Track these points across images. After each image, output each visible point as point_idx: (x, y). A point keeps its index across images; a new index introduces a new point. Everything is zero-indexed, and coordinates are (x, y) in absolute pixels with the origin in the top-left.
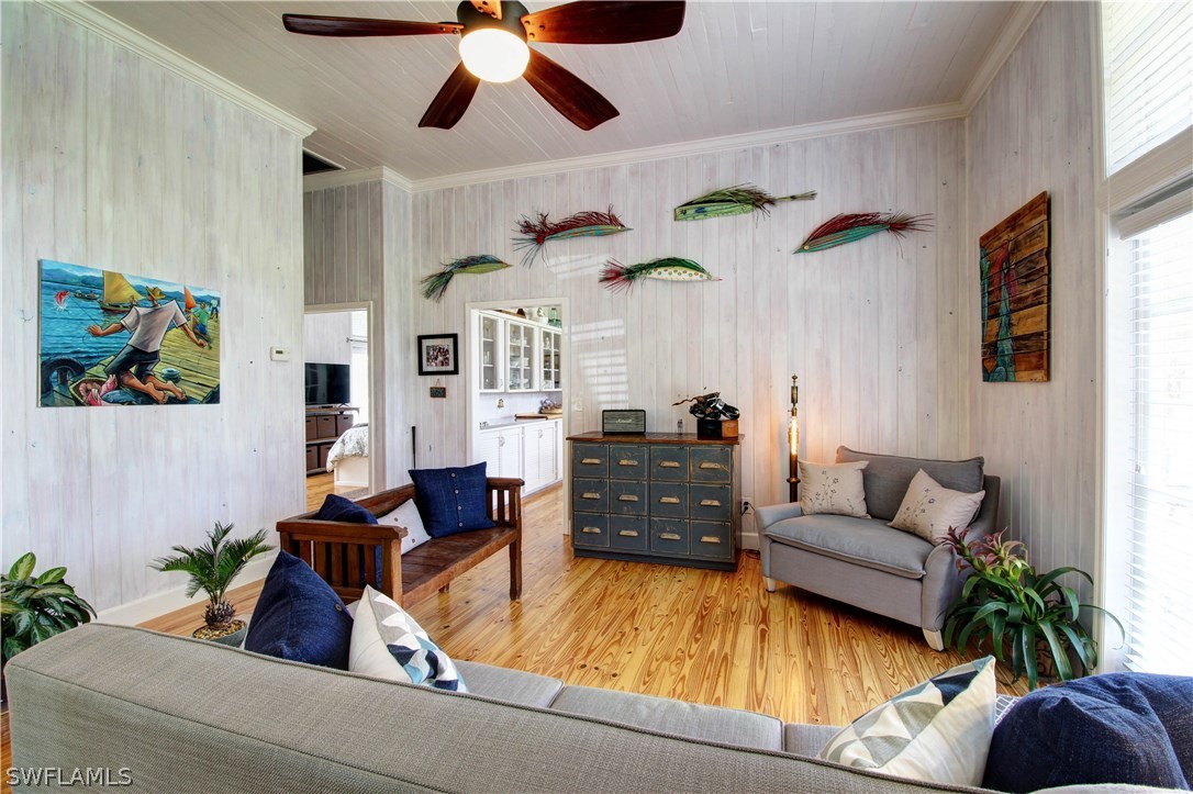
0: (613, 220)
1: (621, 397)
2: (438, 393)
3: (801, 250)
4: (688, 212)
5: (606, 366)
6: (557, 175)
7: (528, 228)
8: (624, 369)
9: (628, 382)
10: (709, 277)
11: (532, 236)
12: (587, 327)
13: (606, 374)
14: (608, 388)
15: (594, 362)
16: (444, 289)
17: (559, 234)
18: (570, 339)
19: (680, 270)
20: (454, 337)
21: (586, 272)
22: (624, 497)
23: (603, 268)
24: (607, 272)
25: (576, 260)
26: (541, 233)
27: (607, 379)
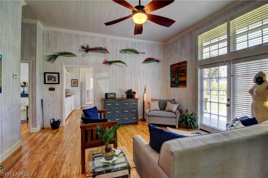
0: (106, 50)
1: (107, 90)
2: (52, 89)
3: (143, 63)
4: (123, 52)
5: (104, 83)
6: (91, 36)
7: (83, 47)
8: (108, 84)
9: (109, 87)
10: (127, 66)
11: (84, 50)
12: (99, 74)
13: (104, 85)
14: (105, 88)
15: (101, 82)
16: (55, 59)
17: (93, 51)
18: (95, 76)
19: (122, 63)
20: (58, 74)
21: (99, 61)
22: (116, 112)
23: (103, 60)
24: (104, 62)
25: (97, 58)
26: (87, 50)
27: (104, 86)
